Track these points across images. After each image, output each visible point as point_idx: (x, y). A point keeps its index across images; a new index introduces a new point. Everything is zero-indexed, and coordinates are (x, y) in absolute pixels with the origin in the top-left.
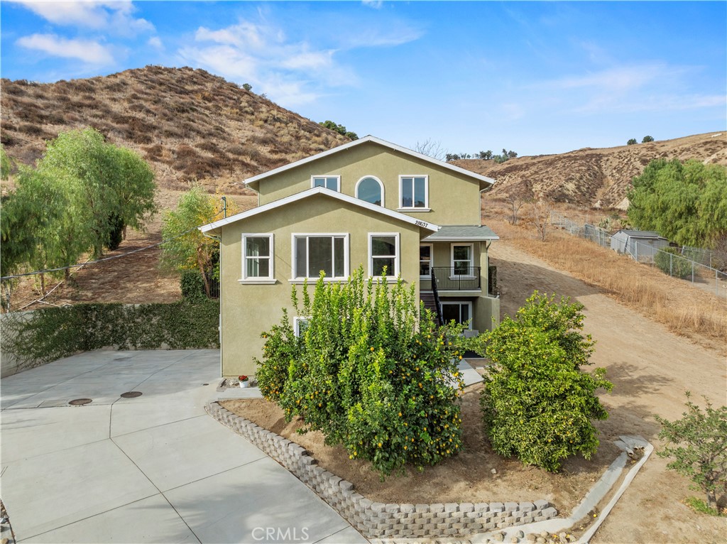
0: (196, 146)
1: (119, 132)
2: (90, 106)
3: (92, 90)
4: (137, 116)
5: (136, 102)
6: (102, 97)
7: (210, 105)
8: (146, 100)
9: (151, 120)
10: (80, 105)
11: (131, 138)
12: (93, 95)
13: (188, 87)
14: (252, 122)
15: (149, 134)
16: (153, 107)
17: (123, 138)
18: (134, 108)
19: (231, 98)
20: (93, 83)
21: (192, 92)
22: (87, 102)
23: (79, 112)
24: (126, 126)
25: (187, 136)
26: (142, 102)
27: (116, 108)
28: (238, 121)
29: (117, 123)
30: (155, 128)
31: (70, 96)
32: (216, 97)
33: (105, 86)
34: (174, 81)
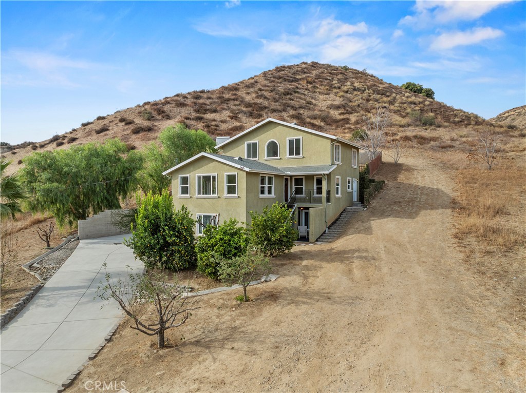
0: (288, 117)
1: (245, 113)
2: (234, 100)
3: (237, 89)
4: (258, 102)
5: (260, 93)
6: (242, 93)
7: (310, 86)
8: (266, 91)
9: (266, 103)
10: (229, 100)
11: (251, 116)
12: (237, 93)
13: (298, 77)
14: (336, 94)
15: (262, 112)
16: (269, 94)
17: (246, 117)
18: (257, 97)
19: (327, 79)
20: (239, 85)
21: (300, 79)
22: (233, 97)
23: (227, 104)
24: (250, 109)
25: (284, 110)
26: (264, 93)
27: (248, 98)
28: (326, 94)
29: (246, 107)
30: (266, 108)
31: (224, 95)
32: (316, 80)
33: (245, 85)
34: (290, 75)
